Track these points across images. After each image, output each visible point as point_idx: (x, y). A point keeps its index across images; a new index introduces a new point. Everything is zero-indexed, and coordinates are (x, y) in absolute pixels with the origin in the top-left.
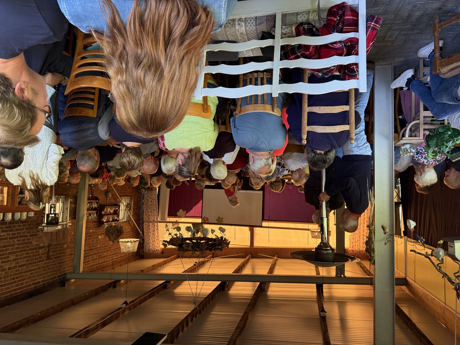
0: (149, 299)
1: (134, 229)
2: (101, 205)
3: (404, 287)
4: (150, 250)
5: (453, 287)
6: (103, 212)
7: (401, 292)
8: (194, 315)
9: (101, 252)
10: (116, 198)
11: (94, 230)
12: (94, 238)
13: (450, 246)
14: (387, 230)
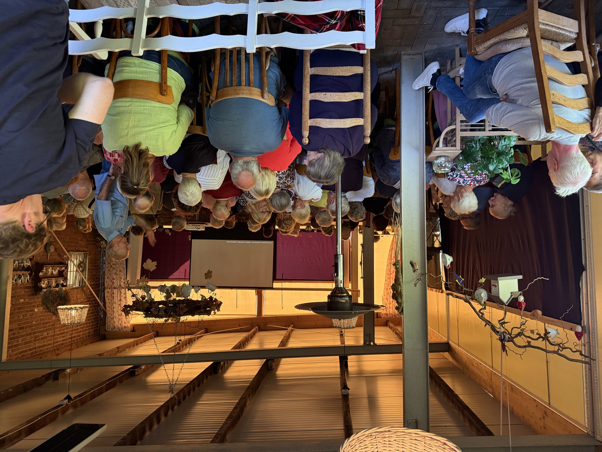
0: (106, 391)
1: (90, 298)
2: (37, 263)
3: (446, 354)
4: (114, 328)
5: (498, 337)
6: (41, 274)
7: (443, 360)
8: (170, 407)
9: (39, 332)
10: (62, 254)
11: (27, 300)
12: (27, 311)
13: (493, 285)
14: (417, 267)
